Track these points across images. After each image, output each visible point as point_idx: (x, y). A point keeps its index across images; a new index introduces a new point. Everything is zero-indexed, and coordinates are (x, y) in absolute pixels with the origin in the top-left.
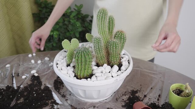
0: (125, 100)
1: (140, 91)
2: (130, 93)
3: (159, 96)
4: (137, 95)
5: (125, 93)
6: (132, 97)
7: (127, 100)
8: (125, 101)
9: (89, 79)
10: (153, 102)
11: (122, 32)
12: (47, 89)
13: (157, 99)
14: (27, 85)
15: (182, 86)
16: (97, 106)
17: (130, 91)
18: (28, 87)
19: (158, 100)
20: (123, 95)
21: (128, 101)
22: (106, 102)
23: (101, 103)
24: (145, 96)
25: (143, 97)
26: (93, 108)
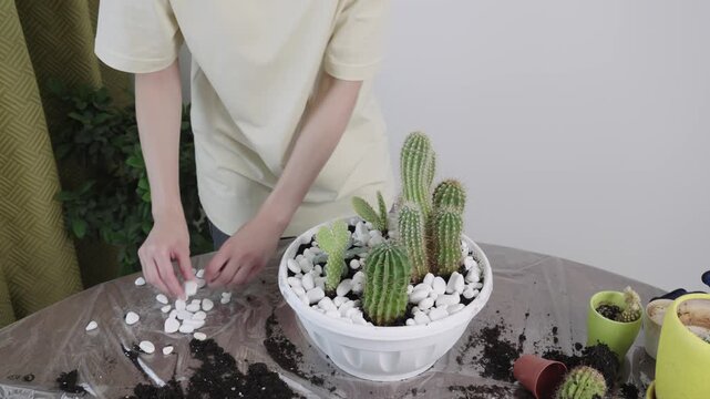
0: (479, 358)
1: (503, 328)
2: (482, 337)
3: (555, 330)
4: (501, 339)
5: (470, 339)
6: (491, 346)
7: (485, 357)
8: (481, 362)
9: (409, 321)
10: (547, 350)
11: (454, 182)
12: (258, 371)
13: (552, 341)
14: (193, 372)
15: (612, 296)
16: (419, 387)
17: (480, 334)
18: (199, 376)
19: (556, 340)
20: (468, 346)
21: (487, 360)
22: (437, 373)
23: (425, 378)
24: (522, 338)
25: (517, 341)
26: (411, 395)
